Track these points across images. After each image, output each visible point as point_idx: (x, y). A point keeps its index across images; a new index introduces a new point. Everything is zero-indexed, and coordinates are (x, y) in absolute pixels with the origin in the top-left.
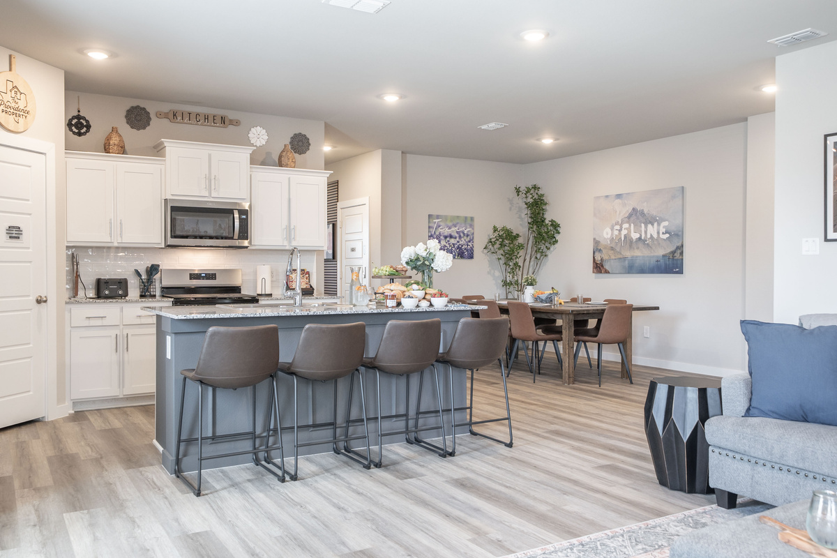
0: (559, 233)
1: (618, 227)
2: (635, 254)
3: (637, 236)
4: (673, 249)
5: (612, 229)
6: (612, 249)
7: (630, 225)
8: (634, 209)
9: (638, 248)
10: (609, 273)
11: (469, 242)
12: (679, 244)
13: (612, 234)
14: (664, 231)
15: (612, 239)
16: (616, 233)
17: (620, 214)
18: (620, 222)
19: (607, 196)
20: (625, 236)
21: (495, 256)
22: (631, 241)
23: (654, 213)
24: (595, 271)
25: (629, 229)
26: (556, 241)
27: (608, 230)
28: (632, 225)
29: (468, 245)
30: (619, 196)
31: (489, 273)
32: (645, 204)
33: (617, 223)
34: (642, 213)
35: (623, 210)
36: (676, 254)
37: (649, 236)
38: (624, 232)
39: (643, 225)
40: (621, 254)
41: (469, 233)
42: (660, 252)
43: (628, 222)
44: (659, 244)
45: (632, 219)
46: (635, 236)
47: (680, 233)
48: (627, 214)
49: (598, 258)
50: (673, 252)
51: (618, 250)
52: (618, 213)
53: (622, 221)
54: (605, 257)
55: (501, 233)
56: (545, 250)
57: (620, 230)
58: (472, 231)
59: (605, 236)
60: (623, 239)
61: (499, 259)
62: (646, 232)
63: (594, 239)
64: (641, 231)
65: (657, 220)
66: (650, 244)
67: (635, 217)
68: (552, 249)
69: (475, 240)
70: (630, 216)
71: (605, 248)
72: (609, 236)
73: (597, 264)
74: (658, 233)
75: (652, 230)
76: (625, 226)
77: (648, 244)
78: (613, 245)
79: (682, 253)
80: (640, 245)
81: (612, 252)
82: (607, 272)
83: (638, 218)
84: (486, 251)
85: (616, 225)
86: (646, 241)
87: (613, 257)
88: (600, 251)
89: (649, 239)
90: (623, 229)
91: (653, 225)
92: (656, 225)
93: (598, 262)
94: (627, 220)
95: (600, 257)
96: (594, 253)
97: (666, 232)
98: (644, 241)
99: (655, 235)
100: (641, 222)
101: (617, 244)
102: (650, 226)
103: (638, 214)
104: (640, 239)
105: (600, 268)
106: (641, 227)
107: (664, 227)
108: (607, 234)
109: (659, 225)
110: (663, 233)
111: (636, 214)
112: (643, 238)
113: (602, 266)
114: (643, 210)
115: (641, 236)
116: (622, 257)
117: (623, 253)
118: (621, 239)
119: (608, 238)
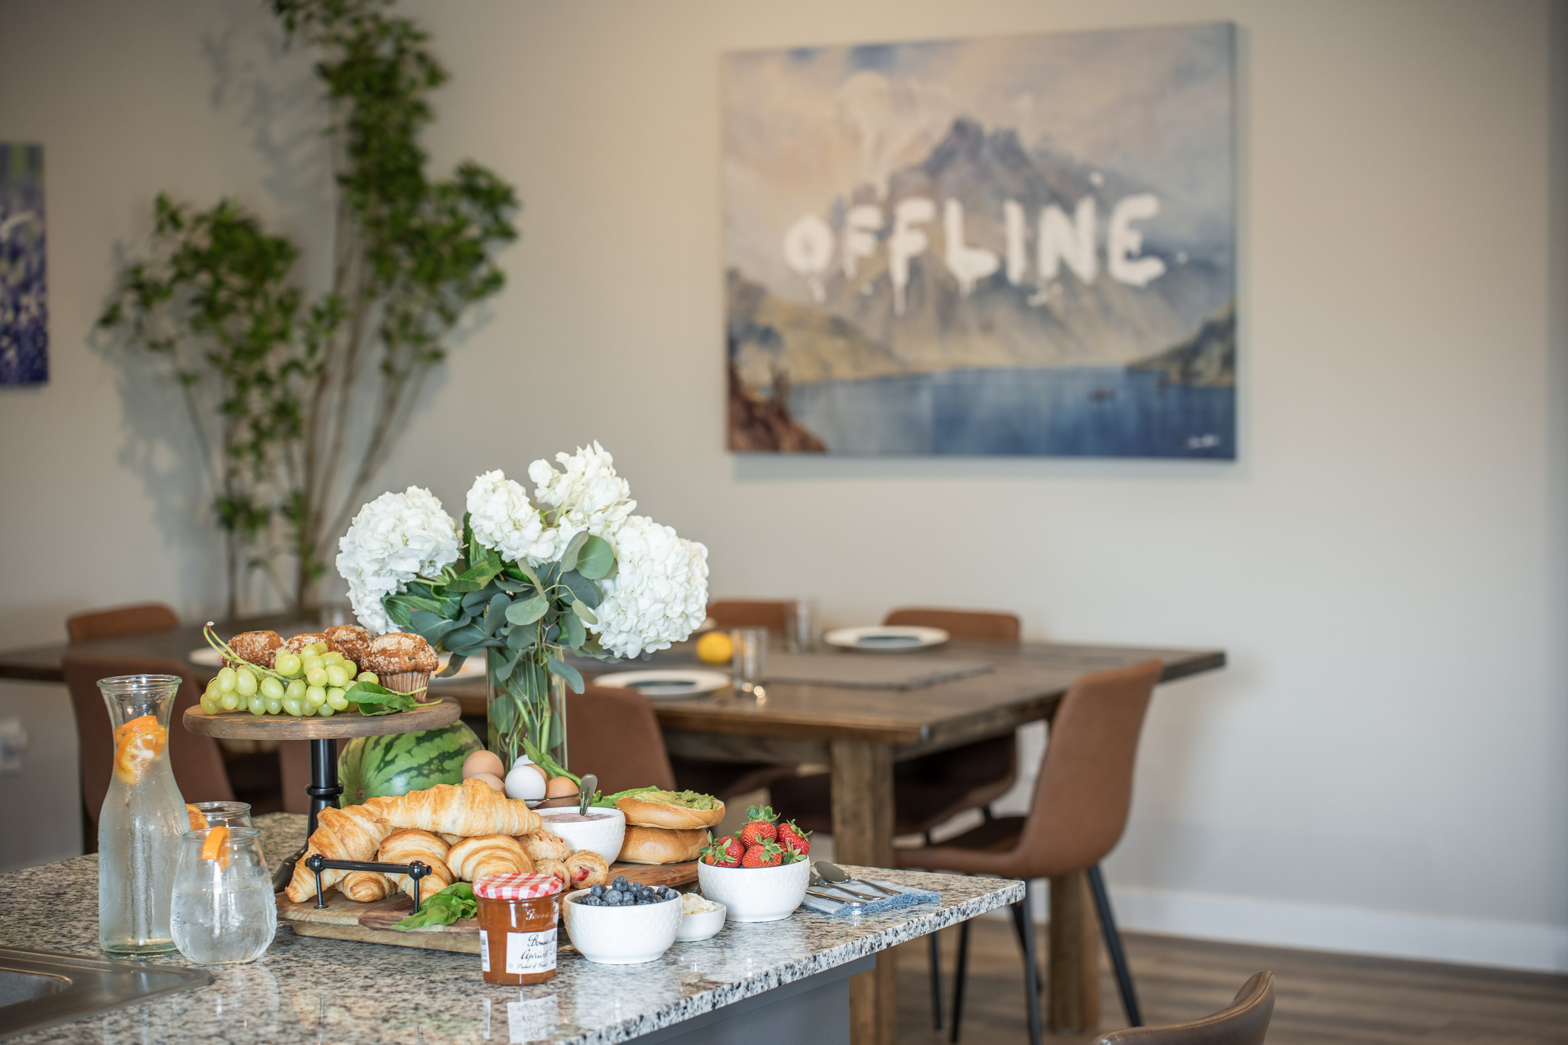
0: (508, 234)
1: (869, 217)
2: (974, 360)
3: (984, 264)
4: (1181, 333)
5: (837, 223)
6: (839, 327)
7: (940, 210)
8: (961, 128)
9: (987, 328)
10: (822, 449)
11: (25, 286)
12: (1217, 313)
13: (838, 251)
14: (1133, 241)
15: (838, 279)
16: (861, 245)
17: (879, 144)
18: (882, 190)
19: (801, 55)
20: (915, 266)
21: (163, 366)
22: (949, 291)
23: (1076, 150)
24: (741, 439)
25: (934, 231)
26: (495, 282)
27: (822, 249)
28: (954, 212)
29: (17, 309)
30: (871, 55)
31: (125, 457)
32: (1025, 103)
33: (864, 196)
34: (1010, 149)
36: (1200, 364)
37: (1048, 268)
38: (906, 243)
39: (1014, 213)
40: (890, 355)
41: (22, 240)
42: (1117, 352)
43: (934, 193)
44: (1108, 309)
45: (951, 177)
46: (968, 265)
47: (1221, 259)
48: (923, 154)
49: (757, 374)
50: (1184, 355)
51: (873, 334)
52: (869, 139)
53: (894, 182)
54: (800, 372)
55: (202, 240)
56: (433, 323)
57: (883, 234)
58: (36, 229)
60: (900, 275)
61: (186, 379)
62: (1031, 248)
63: (732, 276)
64: (1005, 242)
65: (1090, 190)
66: (1058, 306)
67: (968, 168)
69: (56, 276)
70: (937, 163)
71: (800, 320)
72: (820, 260)
73: (749, 405)
74: (1102, 254)
75: (1066, 239)
76: (913, 210)
77: (1045, 312)
78: (845, 309)
79: (1229, 361)
80: (1002, 312)
81: (840, 343)
82: (811, 446)
83: (984, 174)
84: (105, 337)
85: (858, 200)
86: (1034, 291)
87: (844, 370)
88: (767, 337)
89: (1051, 282)
90: (900, 227)
91: (1069, 209)
92: (1086, 210)
93: (760, 396)
94: (920, 179)
95: (773, 368)
96: (732, 346)
97: (1148, 251)
98: (1024, 291)
99: (1085, 267)
100: (1002, 195)
101: (864, 304)
102: (1052, 218)
103: (986, 153)
104: (998, 280)
105: (768, 427)
106: (1001, 217)
107: (1134, 224)
108: (808, 248)
109: (1104, 210)
110: (1129, 256)
111: (973, 154)
112: (1014, 276)
113: (784, 414)
114: (1012, 136)
115: (1004, 264)
116: (893, 369)
117: (899, 351)
118: (890, 277)
119: (812, 273)
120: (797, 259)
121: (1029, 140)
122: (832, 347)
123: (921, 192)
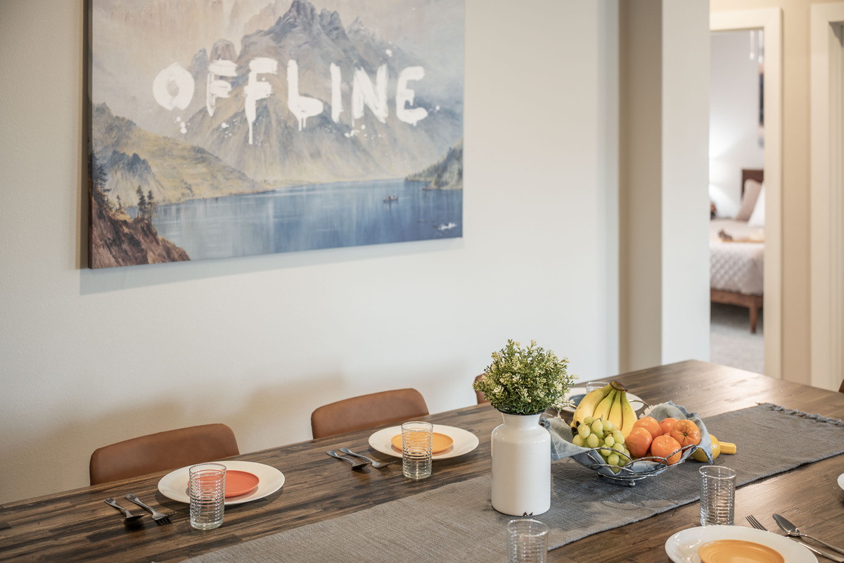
2: (306, 179)
3: (314, 108)
5: (199, 71)
6: (200, 156)
7: (283, 67)
8: (298, 6)
9: (316, 155)
10: (183, 257)
12: (454, 145)
13: (199, 94)
14: (410, 96)
15: (198, 117)
16: (221, 90)
17: (236, 13)
18: (238, 49)
20: (262, 107)
22: (288, 129)
23: (376, 31)
25: (278, 81)
27: (187, 84)
28: (293, 67)
33: (222, 52)
34: (333, 26)
36: (446, 177)
37: (357, 113)
38: (256, 91)
39: (335, 71)
40: (242, 177)
42: (399, 170)
43: (275, 53)
44: (395, 140)
45: (290, 41)
46: (303, 108)
48: (270, 23)
49: (123, 196)
50: (440, 170)
51: (229, 159)
53: (248, 43)
54: (163, 191)
57: (238, 83)
59: (165, 100)
60: (251, 115)
62: (347, 98)
64: (328, 92)
65: (385, 60)
66: (364, 139)
67: (304, 37)
70: (281, 30)
71: (163, 152)
72: (184, 101)
74: (391, 103)
75: (368, 92)
76: (263, 65)
77: (354, 141)
78: (205, 141)
79: (460, 174)
80: (327, 142)
81: (201, 169)
82: (173, 255)
83: (315, 43)
85: (218, 56)
86: (349, 128)
87: (204, 191)
88: (134, 164)
89: (359, 121)
90: (252, 77)
91: (372, 73)
92: (382, 72)
93: (127, 217)
94: (267, 41)
95: (139, 191)
96: (96, 175)
97: (419, 103)
98: (342, 129)
99: (381, 113)
100: (327, 59)
101: (221, 136)
102: (361, 76)
103: (317, 27)
104: (325, 119)
105: (134, 243)
106: (328, 75)
107: (410, 84)
108: (174, 92)
109: (393, 74)
110: (407, 106)
111: (308, 27)
112: (335, 117)
113: (149, 231)
114: (334, 16)
115: (328, 108)
116: (244, 187)
117: (250, 174)
118: (241, 114)
119: (176, 111)
120: (163, 99)
121: (346, 22)
123: (268, 53)
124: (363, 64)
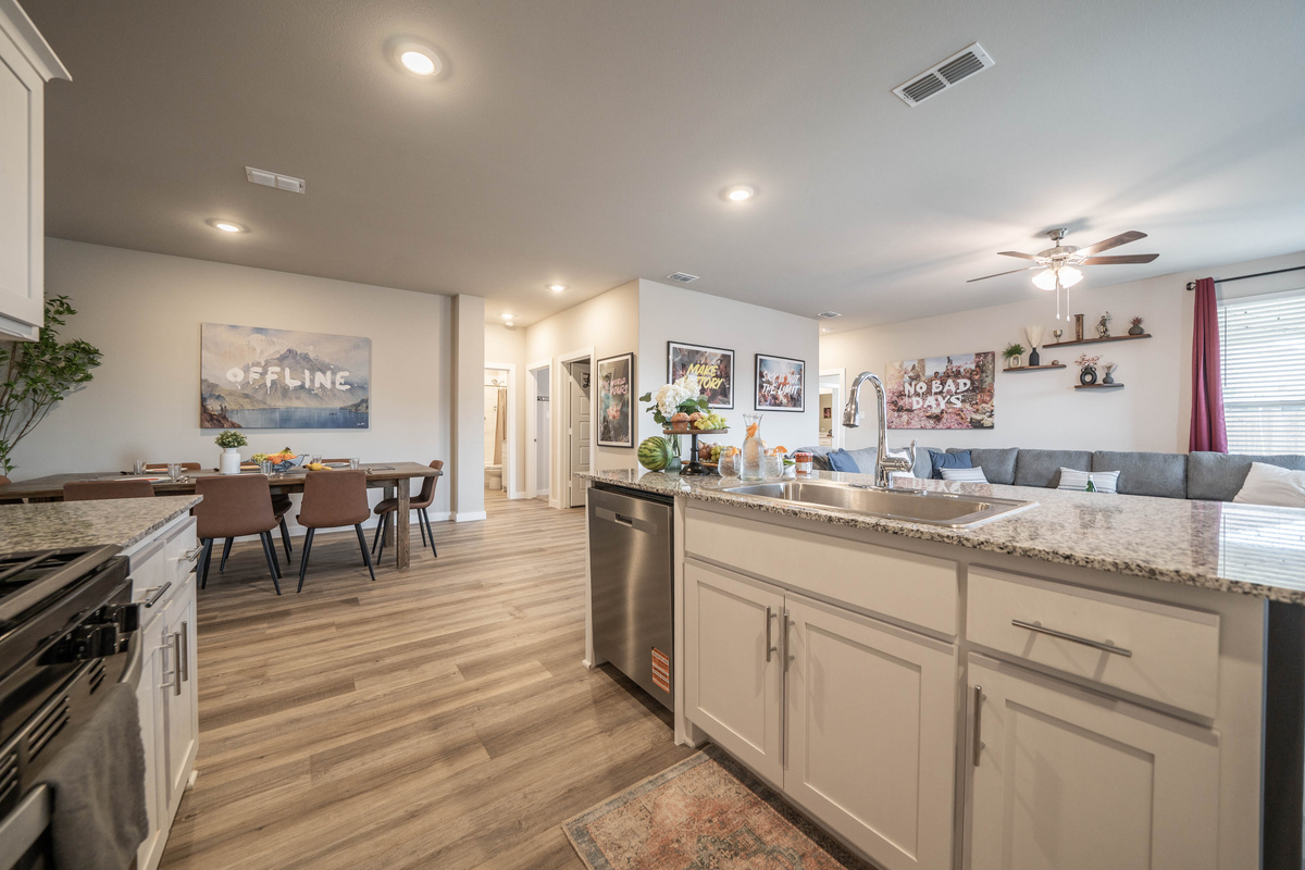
0: (96, 364)
1: (260, 370)
2: (294, 405)
3: (297, 383)
4: (356, 401)
5: (246, 370)
6: (246, 396)
7: (283, 370)
8: (289, 351)
9: (298, 398)
10: (239, 427)
12: (364, 398)
13: (246, 377)
14: (342, 381)
15: (246, 384)
16: (257, 376)
17: (262, 352)
18: (263, 364)
19: (234, 327)
20: (273, 382)
22: (285, 389)
23: (326, 360)
24: (207, 424)
25: (281, 375)
26: (88, 377)
27: (241, 376)
28: (287, 371)
30: (259, 330)
32: (311, 348)
33: (257, 364)
34: (306, 357)
35: (266, 349)
36: (359, 408)
37: (317, 385)
38: (269, 378)
39: (307, 372)
40: (265, 403)
42: (337, 405)
43: (280, 366)
44: (335, 395)
45: (286, 362)
46: (292, 383)
47: (366, 386)
48: (278, 356)
49: (214, 406)
50: (359, 405)
51: (259, 396)
52: (258, 351)
53: (267, 362)
54: (230, 404)
56: (59, 389)
57: (263, 374)
59: (232, 379)
60: (269, 385)
62: (312, 381)
63: (202, 381)
64: (304, 378)
65: (330, 369)
66: (320, 394)
67: (292, 361)
68: (72, 389)
70: (282, 359)
71: (231, 394)
73: (211, 415)
74: (333, 383)
75: (322, 379)
76: (274, 369)
77: (316, 394)
78: (248, 391)
79: (367, 407)
80: (303, 394)
81: (247, 400)
82: (234, 426)
83: (297, 363)
85: (254, 365)
86: (313, 390)
87: (248, 407)
88: (219, 397)
89: (318, 388)
90: (269, 373)
91: (324, 373)
92: (329, 373)
93: (216, 413)
94: (276, 362)
95: (221, 406)
96: (203, 400)
97: (346, 383)
98: (309, 391)
99: (329, 386)
100: (303, 368)
101: (256, 390)
102: (319, 375)
103: (298, 358)
104: (302, 387)
105: (217, 421)
106: (303, 373)
107: (342, 377)
108: (236, 376)
109: (334, 373)
110: (341, 384)
111: (294, 358)
112: (307, 386)
113: (225, 418)
114: (307, 354)
115: (303, 384)
116: (266, 407)
117: (268, 402)
118: (265, 385)
119: (237, 382)
121: (312, 356)
122: (242, 401)
123: (276, 365)
124: (320, 370)
